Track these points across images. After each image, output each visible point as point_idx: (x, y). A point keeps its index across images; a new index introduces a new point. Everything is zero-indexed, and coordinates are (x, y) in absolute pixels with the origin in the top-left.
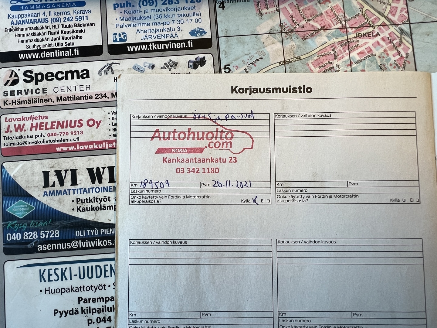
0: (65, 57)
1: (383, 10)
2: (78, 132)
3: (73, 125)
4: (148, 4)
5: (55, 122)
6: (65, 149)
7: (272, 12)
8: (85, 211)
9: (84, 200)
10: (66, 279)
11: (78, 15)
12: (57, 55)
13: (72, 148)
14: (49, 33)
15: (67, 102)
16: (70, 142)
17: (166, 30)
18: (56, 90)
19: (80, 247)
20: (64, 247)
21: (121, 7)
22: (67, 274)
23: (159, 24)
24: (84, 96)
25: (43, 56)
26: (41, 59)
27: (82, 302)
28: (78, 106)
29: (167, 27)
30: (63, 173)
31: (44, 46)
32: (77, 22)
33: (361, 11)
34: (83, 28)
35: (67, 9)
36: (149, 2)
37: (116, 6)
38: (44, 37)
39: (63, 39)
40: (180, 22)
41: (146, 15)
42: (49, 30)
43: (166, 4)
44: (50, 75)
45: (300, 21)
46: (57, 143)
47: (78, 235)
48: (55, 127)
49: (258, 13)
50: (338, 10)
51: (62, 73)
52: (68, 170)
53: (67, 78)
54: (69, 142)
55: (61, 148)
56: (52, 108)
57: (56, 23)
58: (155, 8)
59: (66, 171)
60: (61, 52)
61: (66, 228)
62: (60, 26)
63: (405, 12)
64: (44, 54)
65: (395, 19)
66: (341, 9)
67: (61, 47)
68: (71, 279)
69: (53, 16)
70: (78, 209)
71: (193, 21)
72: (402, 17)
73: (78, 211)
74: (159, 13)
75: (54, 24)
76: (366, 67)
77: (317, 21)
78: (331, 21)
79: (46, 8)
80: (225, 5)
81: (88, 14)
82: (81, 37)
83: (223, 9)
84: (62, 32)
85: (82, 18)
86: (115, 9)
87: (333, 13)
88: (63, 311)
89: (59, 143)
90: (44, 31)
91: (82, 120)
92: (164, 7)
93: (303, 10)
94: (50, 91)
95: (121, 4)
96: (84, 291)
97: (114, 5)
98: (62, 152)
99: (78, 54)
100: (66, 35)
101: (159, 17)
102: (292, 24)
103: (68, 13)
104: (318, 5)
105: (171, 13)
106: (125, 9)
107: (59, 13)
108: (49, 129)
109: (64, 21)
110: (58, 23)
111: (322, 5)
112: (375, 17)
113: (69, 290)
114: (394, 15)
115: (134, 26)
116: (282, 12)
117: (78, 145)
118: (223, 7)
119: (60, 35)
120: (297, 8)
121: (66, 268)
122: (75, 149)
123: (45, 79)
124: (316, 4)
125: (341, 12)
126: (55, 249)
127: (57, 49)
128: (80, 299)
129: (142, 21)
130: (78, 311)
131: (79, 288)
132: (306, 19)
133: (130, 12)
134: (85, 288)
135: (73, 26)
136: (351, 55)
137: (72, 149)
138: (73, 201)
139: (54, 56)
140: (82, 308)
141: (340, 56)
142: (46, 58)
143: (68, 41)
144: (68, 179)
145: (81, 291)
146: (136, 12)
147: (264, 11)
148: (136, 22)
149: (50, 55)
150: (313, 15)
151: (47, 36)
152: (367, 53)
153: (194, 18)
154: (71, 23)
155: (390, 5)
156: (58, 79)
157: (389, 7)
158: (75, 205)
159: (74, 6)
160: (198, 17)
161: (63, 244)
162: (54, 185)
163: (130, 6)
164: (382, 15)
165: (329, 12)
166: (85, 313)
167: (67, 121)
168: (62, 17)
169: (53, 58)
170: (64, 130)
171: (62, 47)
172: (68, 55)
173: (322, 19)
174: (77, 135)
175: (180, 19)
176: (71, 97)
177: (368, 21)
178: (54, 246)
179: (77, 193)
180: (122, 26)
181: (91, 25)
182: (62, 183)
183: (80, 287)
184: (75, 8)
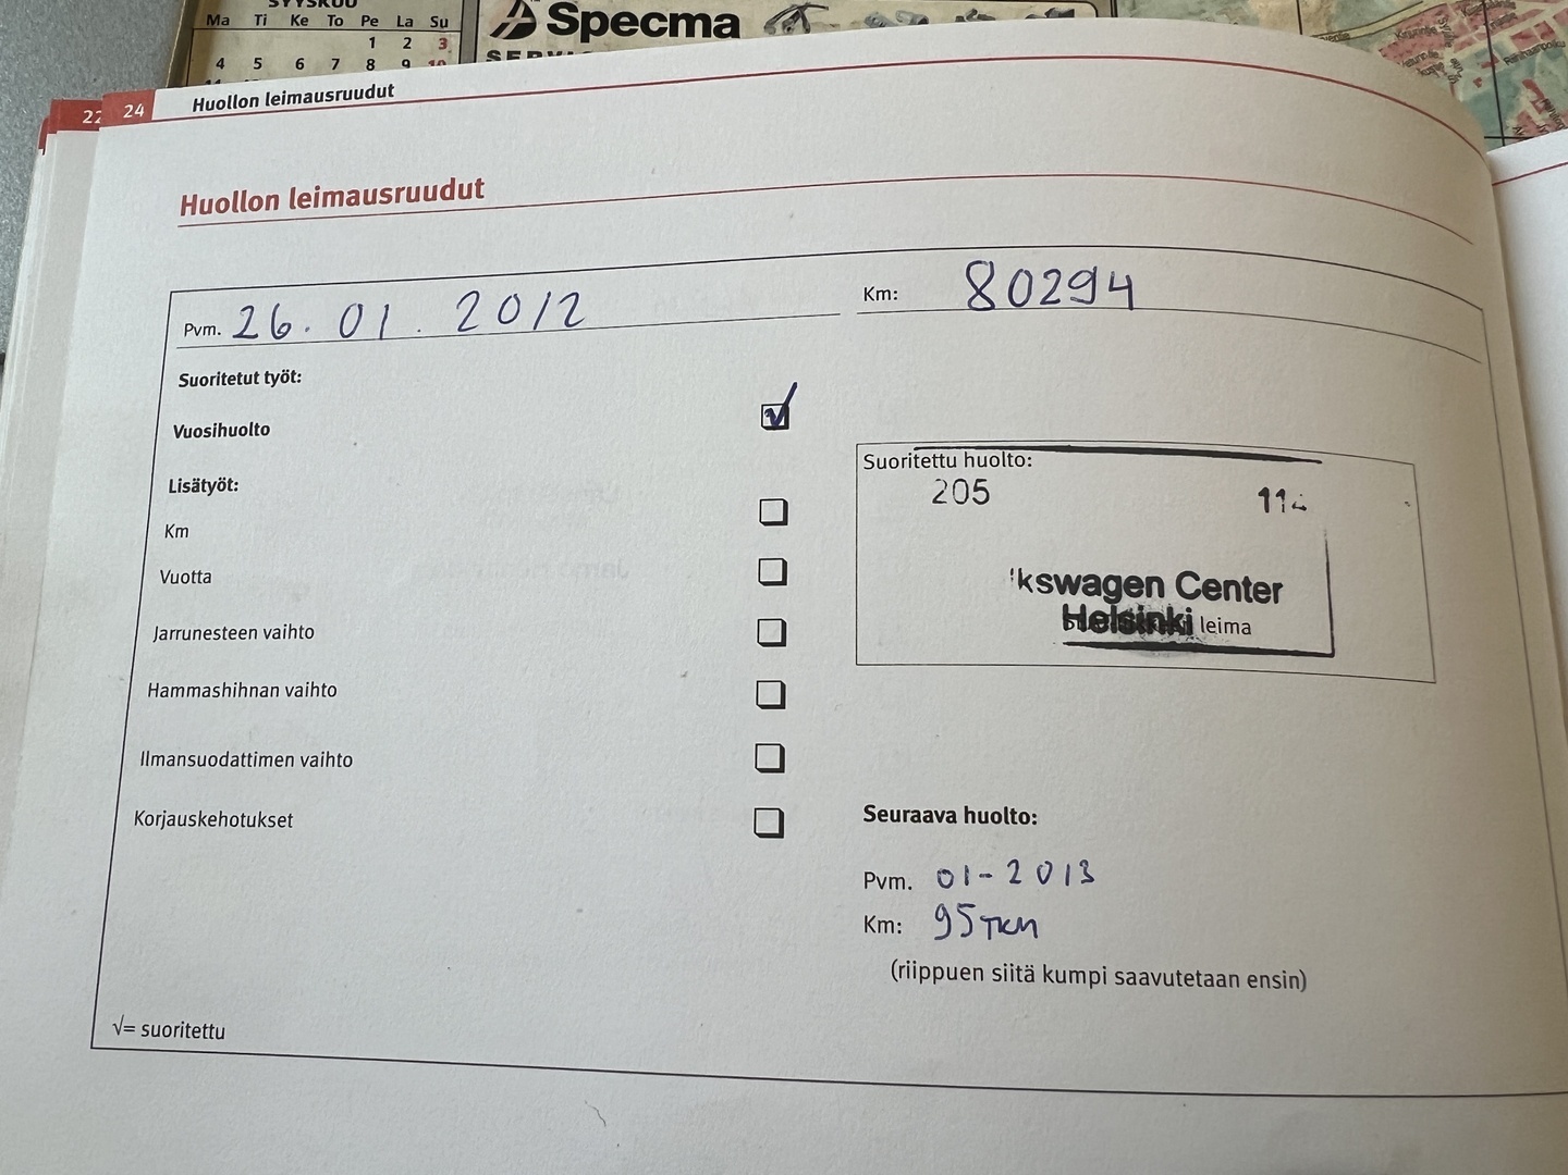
76: (1537, 74)
136: (1495, 39)
141: (1463, 39)
152: (1539, 37)
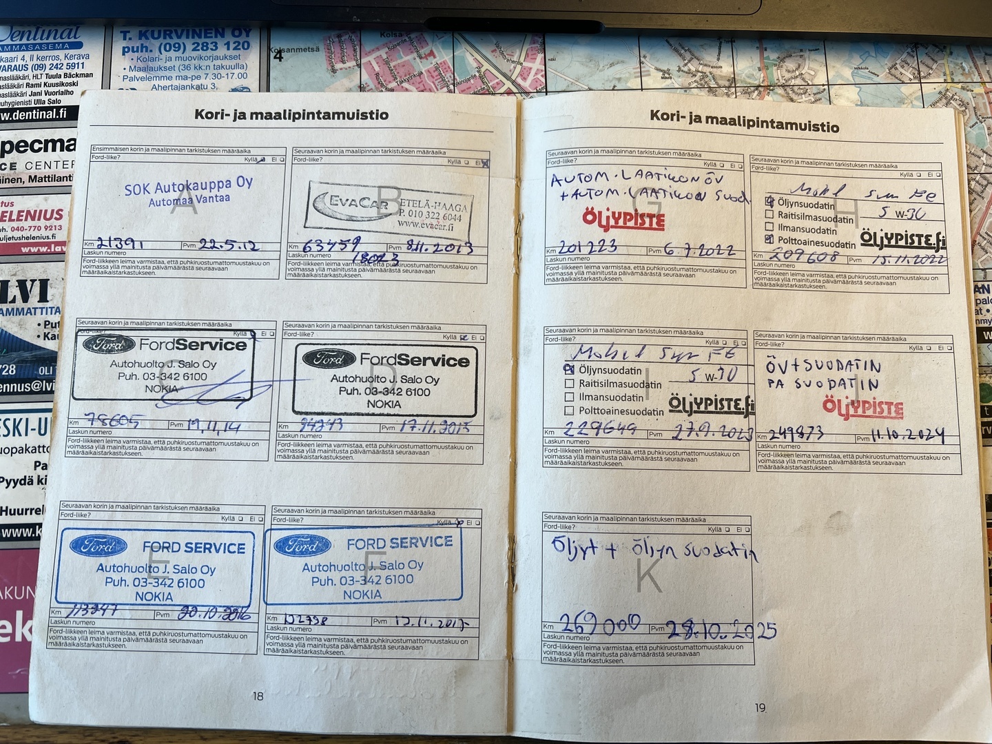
0: (46, 120)
1: (510, 71)
2: (55, 226)
3: (48, 216)
4: (173, 48)
5: (23, 212)
6: (34, 250)
7: (350, 67)
8: (55, 339)
9: (56, 323)
10: (20, 435)
11: (71, 62)
12: (36, 116)
13: (44, 249)
14: (28, 85)
15: (43, 184)
16: (42, 240)
17: (195, 87)
18: (29, 166)
19: (44, 390)
20: (21, 389)
21: (133, 51)
22: (22, 427)
23: (186, 78)
24: (68, 176)
25: (16, 117)
26: (13, 121)
27: (39, 469)
28: (57, 190)
29: (196, 82)
30: (29, 284)
31: (18, 103)
32: (68, 71)
33: (478, 72)
34: (75, 80)
35: (56, 53)
36: (174, 47)
37: (126, 50)
38: (19, 91)
39: (46, 95)
40: (216, 76)
41: (168, 64)
42: (27, 81)
43: (199, 50)
44: (22, 144)
45: (390, 82)
46: (23, 241)
47: (42, 372)
48: (24, 218)
49: (330, 68)
50: (445, 68)
51: (40, 142)
52: (36, 280)
53: (46, 150)
54: (40, 241)
55: (29, 248)
56: (21, 191)
57: (39, 72)
58: (182, 56)
59: (33, 281)
60: (41, 113)
61: (26, 362)
62: (44, 76)
63: (542, 76)
64: (18, 115)
65: (526, 84)
66: (449, 67)
67: (42, 105)
68: (26, 435)
69: (35, 62)
70: (46, 336)
71: (236, 76)
72: (537, 82)
73: (45, 339)
74: (187, 63)
75: (35, 72)
77: (413, 84)
78: (434, 84)
79: (27, 50)
80: (283, 55)
81: (84, 60)
82: (71, 93)
83: (280, 61)
84: (45, 84)
85: (76, 65)
86: (124, 54)
87: (437, 73)
88: (11, 480)
89: (26, 241)
90: (20, 82)
91: (62, 210)
92: (195, 54)
93: (394, 67)
94: (20, 167)
95: (133, 47)
96: (44, 452)
97: (124, 48)
98: (30, 254)
99: (65, 117)
100: (51, 89)
101: (187, 68)
102: (377, 86)
103: (57, 58)
104: (418, 59)
105: (204, 63)
106: (139, 54)
107: (44, 58)
108: (14, 220)
109: (50, 69)
110: (42, 72)
111: (422, 60)
112: (497, 80)
113: (23, 450)
114: (525, 79)
115: (149, 79)
116: (365, 69)
117: (53, 246)
118: (280, 58)
119: (43, 89)
120: (387, 63)
121: (21, 419)
122: (49, 250)
123: (14, 150)
124: (415, 59)
125: (449, 70)
126: (8, 391)
127: (36, 108)
128: (37, 464)
129: (160, 73)
130: (32, 481)
131: (37, 449)
132: (398, 79)
133: (145, 60)
134: (45, 449)
135: (63, 76)
137: (45, 251)
138: (39, 325)
139: (30, 118)
140: (39, 476)
142: (19, 121)
143: (53, 98)
144: (35, 292)
145: (40, 452)
146: (153, 60)
147: (338, 66)
148: (153, 74)
149: (25, 116)
150: (409, 74)
151: (24, 90)
153: (237, 71)
154: (59, 72)
155: (521, 64)
156: (33, 150)
157: (519, 67)
158: (42, 330)
159: (66, 49)
160: (242, 71)
161: (19, 385)
162: (14, 301)
163: (146, 51)
164: (508, 78)
165: (432, 71)
166: (42, 484)
167: (41, 211)
168: (48, 63)
169: (29, 120)
170: (36, 223)
171: (44, 105)
172: (51, 117)
173: (420, 81)
174: (53, 232)
175: (216, 72)
176: (49, 177)
177: (487, 86)
178: (7, 387)
179: (47, 314)
180: (132, 79)
181: (88, 75)
182: (25, 298)
183: (39, 447)
184: (67, 51)
